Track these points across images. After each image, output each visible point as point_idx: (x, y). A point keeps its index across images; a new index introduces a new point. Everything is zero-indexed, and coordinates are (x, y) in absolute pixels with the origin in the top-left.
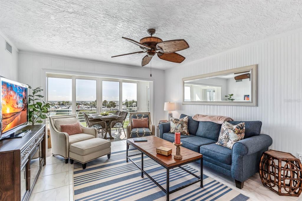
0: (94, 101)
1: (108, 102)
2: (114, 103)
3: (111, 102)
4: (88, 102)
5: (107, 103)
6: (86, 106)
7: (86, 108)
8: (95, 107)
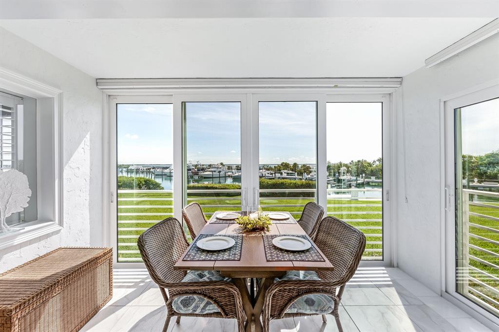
0: (280, 164)
1: (300, 166)
2: (308, 168)
3: (304, 165)
4: (272, 166)
5: (298, 167)
6: (268, 172)
7: (268, 173)
8: (279, 173)
